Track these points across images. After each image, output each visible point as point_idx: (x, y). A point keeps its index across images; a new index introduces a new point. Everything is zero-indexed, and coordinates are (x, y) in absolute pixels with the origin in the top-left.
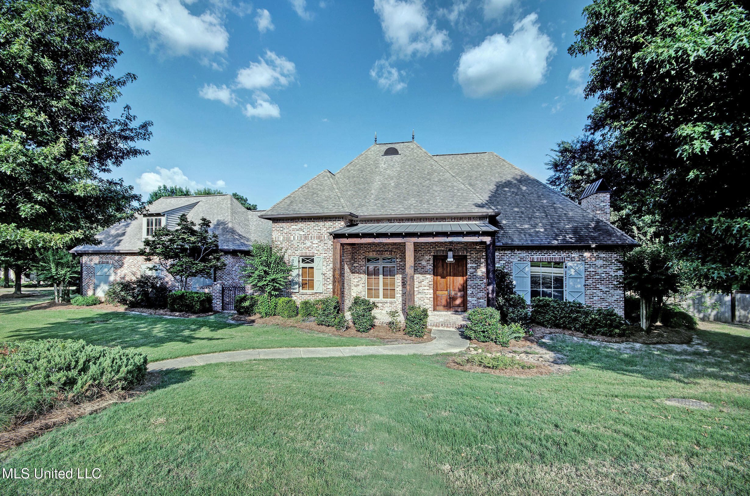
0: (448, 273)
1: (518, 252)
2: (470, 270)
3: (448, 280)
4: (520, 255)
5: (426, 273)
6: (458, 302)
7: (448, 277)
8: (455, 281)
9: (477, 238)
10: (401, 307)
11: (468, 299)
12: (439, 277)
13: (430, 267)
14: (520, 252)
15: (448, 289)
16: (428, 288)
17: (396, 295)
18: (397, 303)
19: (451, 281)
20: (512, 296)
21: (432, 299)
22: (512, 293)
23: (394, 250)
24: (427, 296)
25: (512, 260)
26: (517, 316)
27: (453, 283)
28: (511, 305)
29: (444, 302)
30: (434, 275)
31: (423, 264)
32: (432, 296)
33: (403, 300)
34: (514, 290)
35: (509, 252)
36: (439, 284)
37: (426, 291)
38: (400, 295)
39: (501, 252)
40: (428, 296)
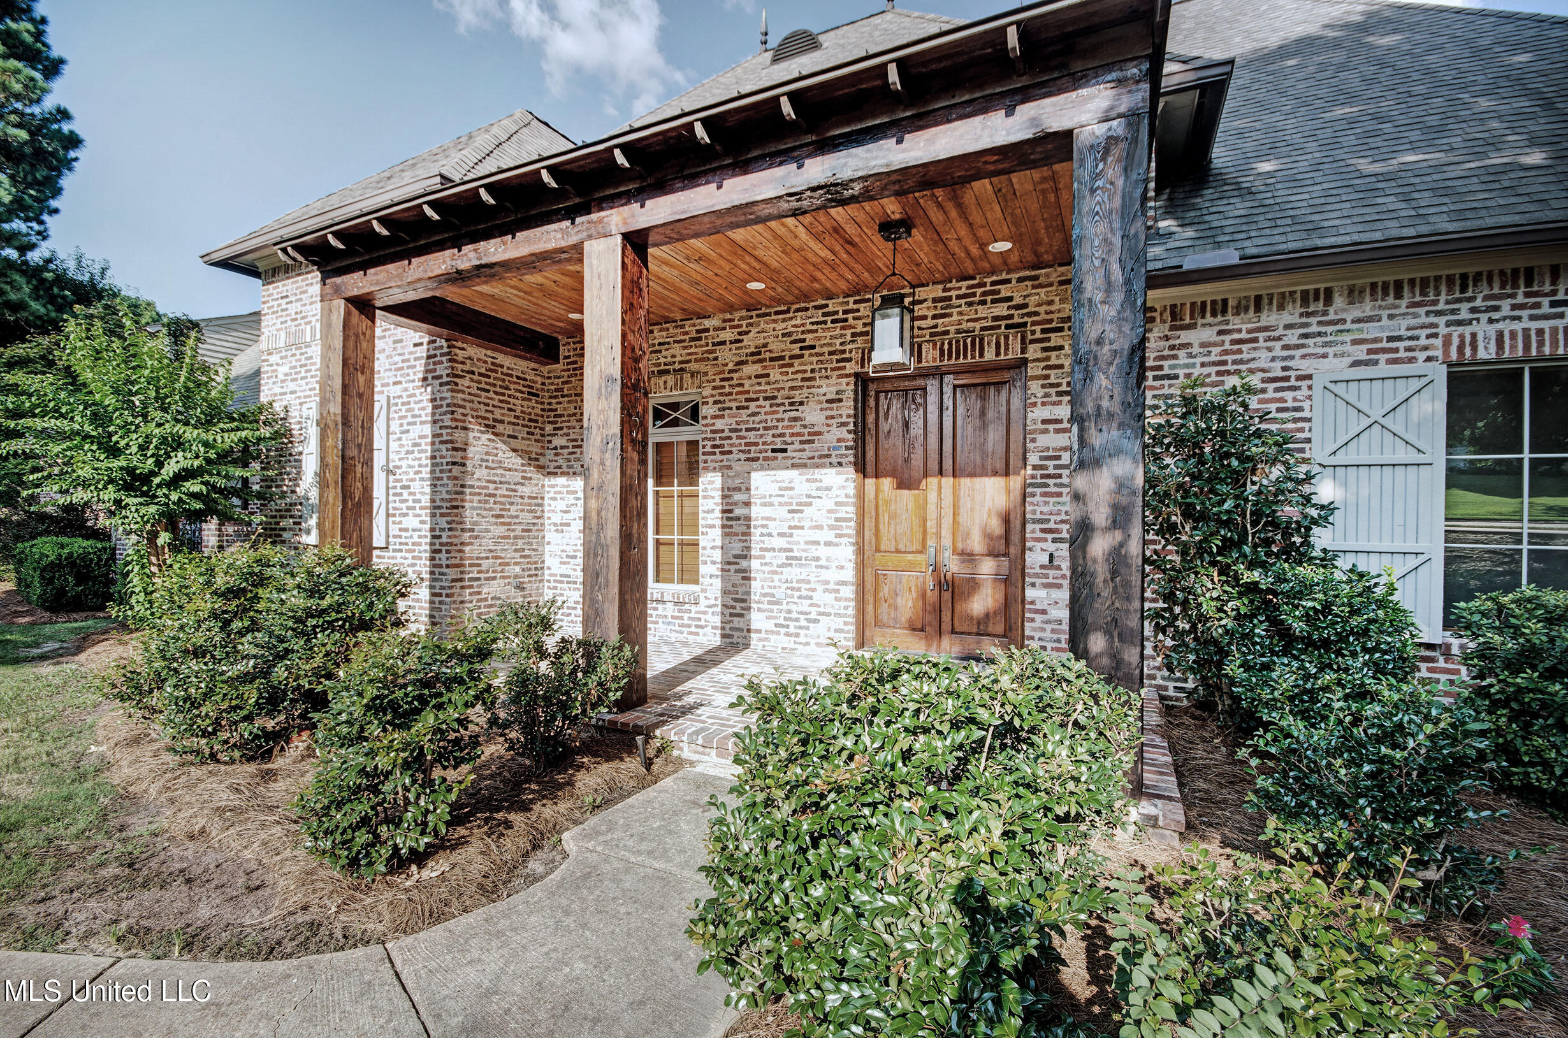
0: (933, 465)
1: (1356, 312)
2: (1043, 440)
3: (932, 496)
4: (1371, 331)
5: (824, 460)
6: (983, 602)
7: (933, 481)
8: (965, 504)
9: (997, 118)
10: (717, 620)
11: (1030, 593)
12: (887, 483)
13: (839, 435)
14: (1367, 308)
15: (931, 543)
16: (830, 536)
17: (703, 569)
18: (703, 603)
19: (948, 501)
20: (1306, 571)
21: (849, 592)
22: (1299, 554)
23: (693, 366)
24: (825, 575)
25: (1306, 366)
26: (1351, 749)
27: (955, 514)
28: (1286, 640)
29: (907, 605)
30: (861, 468)
31: (809, 419)
32: (849, 574)
33: (725, 592)
34: (1322, 539)
35: (1291, 315)
36: (884, 518)
37: (822, 552)
38: (715, 569)
39: (1235, 322)
40: (832, 575)
